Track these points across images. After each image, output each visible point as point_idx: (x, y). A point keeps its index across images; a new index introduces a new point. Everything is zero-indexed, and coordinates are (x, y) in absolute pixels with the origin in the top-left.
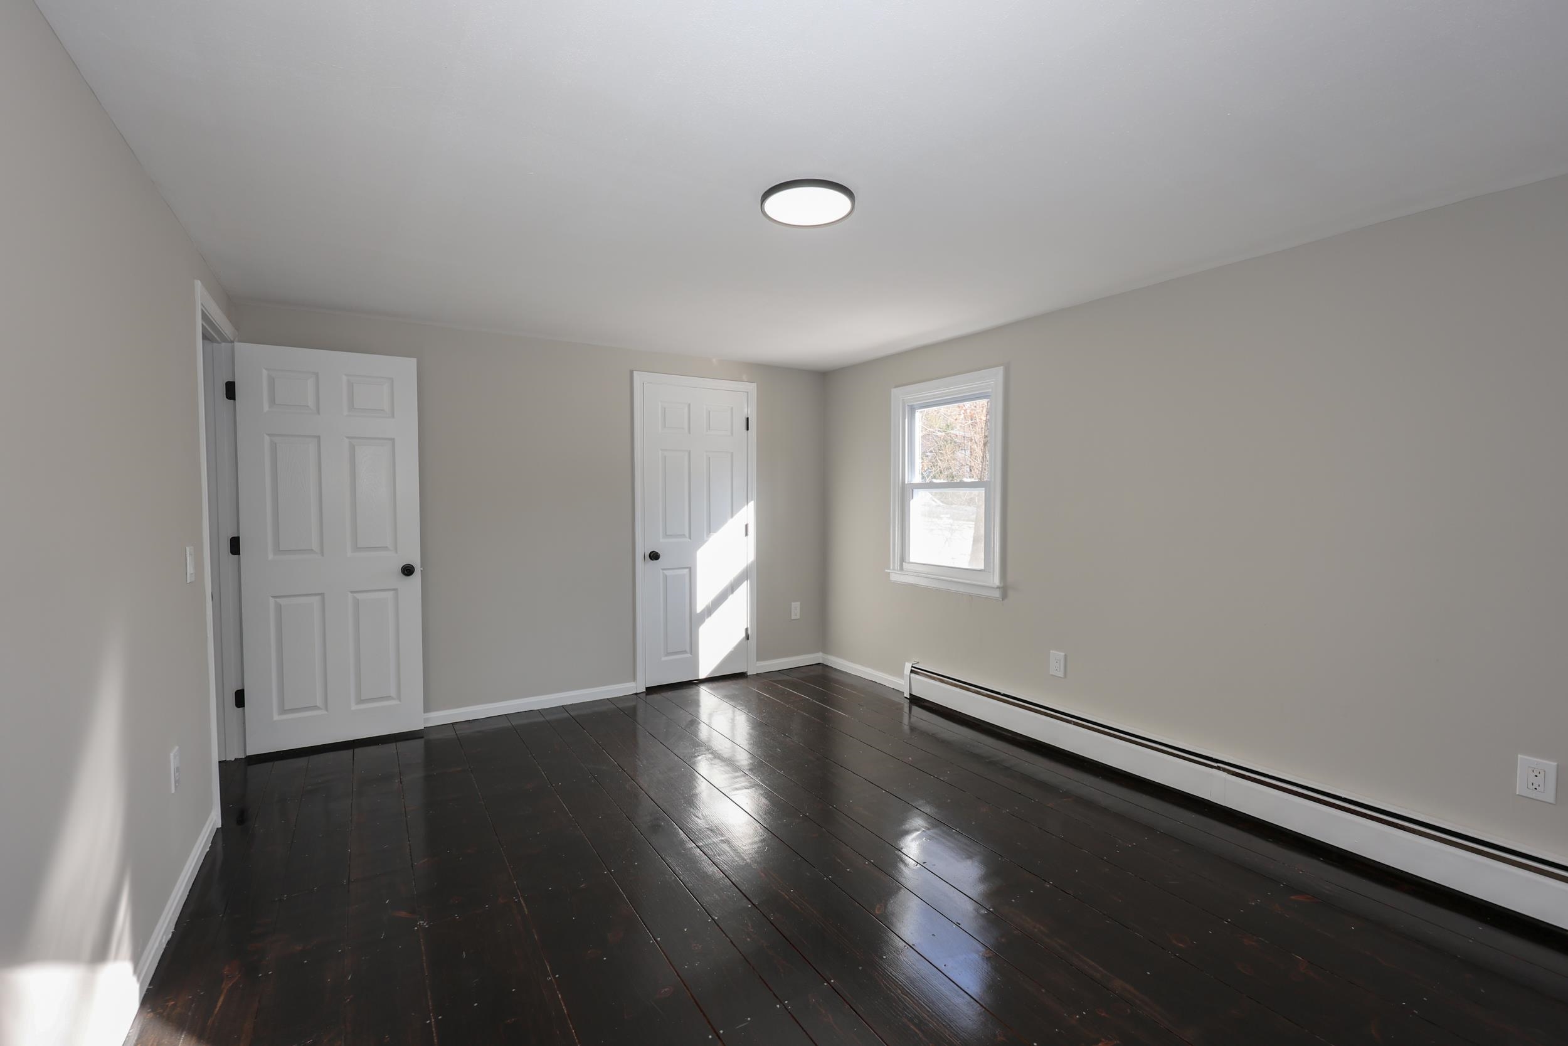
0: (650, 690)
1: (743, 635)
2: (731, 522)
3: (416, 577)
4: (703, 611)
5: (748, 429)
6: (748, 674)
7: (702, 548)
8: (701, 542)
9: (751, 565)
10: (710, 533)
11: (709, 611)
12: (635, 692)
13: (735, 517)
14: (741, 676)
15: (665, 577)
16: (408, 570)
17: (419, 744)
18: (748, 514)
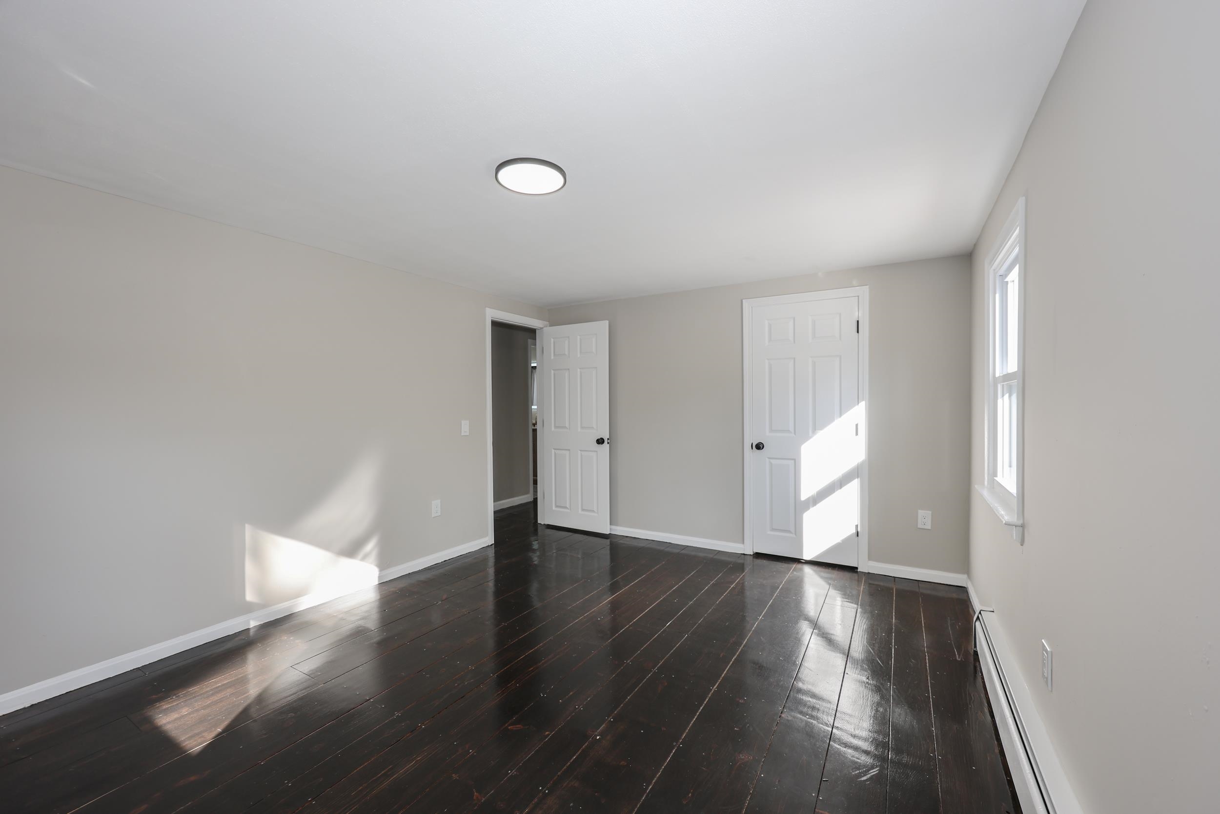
0: (758, 555)
1: (854, 531)
2: (838, 422)
3: (606, 446)
4: (808, 500)
5: (858, 332)
6: (859, 570)
7: (808, 442)
8: (806, 438)
9: (862, 463)
10: (815, 430)
11: (815, 500)
12: (743, 553)
13: (844, 416)
14: (853, 569)
15: (771, 464)
16: (600, 441)
17: (608, 542)
18: (859, 413)
